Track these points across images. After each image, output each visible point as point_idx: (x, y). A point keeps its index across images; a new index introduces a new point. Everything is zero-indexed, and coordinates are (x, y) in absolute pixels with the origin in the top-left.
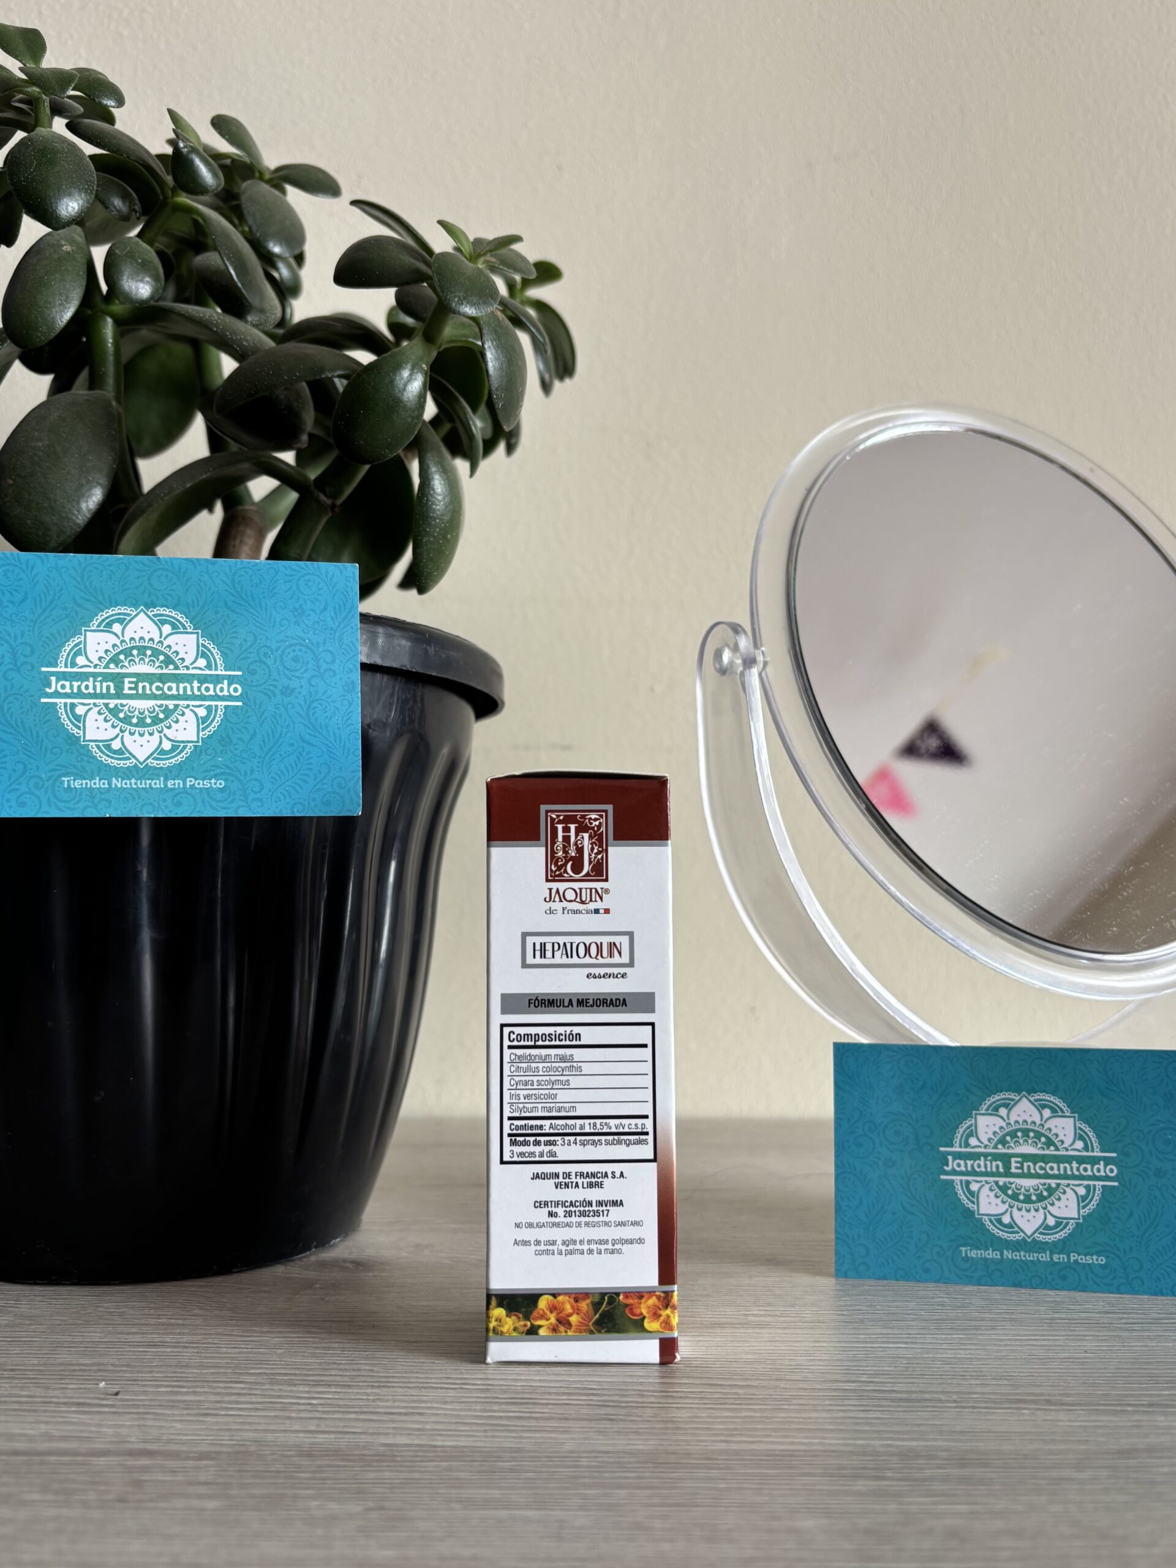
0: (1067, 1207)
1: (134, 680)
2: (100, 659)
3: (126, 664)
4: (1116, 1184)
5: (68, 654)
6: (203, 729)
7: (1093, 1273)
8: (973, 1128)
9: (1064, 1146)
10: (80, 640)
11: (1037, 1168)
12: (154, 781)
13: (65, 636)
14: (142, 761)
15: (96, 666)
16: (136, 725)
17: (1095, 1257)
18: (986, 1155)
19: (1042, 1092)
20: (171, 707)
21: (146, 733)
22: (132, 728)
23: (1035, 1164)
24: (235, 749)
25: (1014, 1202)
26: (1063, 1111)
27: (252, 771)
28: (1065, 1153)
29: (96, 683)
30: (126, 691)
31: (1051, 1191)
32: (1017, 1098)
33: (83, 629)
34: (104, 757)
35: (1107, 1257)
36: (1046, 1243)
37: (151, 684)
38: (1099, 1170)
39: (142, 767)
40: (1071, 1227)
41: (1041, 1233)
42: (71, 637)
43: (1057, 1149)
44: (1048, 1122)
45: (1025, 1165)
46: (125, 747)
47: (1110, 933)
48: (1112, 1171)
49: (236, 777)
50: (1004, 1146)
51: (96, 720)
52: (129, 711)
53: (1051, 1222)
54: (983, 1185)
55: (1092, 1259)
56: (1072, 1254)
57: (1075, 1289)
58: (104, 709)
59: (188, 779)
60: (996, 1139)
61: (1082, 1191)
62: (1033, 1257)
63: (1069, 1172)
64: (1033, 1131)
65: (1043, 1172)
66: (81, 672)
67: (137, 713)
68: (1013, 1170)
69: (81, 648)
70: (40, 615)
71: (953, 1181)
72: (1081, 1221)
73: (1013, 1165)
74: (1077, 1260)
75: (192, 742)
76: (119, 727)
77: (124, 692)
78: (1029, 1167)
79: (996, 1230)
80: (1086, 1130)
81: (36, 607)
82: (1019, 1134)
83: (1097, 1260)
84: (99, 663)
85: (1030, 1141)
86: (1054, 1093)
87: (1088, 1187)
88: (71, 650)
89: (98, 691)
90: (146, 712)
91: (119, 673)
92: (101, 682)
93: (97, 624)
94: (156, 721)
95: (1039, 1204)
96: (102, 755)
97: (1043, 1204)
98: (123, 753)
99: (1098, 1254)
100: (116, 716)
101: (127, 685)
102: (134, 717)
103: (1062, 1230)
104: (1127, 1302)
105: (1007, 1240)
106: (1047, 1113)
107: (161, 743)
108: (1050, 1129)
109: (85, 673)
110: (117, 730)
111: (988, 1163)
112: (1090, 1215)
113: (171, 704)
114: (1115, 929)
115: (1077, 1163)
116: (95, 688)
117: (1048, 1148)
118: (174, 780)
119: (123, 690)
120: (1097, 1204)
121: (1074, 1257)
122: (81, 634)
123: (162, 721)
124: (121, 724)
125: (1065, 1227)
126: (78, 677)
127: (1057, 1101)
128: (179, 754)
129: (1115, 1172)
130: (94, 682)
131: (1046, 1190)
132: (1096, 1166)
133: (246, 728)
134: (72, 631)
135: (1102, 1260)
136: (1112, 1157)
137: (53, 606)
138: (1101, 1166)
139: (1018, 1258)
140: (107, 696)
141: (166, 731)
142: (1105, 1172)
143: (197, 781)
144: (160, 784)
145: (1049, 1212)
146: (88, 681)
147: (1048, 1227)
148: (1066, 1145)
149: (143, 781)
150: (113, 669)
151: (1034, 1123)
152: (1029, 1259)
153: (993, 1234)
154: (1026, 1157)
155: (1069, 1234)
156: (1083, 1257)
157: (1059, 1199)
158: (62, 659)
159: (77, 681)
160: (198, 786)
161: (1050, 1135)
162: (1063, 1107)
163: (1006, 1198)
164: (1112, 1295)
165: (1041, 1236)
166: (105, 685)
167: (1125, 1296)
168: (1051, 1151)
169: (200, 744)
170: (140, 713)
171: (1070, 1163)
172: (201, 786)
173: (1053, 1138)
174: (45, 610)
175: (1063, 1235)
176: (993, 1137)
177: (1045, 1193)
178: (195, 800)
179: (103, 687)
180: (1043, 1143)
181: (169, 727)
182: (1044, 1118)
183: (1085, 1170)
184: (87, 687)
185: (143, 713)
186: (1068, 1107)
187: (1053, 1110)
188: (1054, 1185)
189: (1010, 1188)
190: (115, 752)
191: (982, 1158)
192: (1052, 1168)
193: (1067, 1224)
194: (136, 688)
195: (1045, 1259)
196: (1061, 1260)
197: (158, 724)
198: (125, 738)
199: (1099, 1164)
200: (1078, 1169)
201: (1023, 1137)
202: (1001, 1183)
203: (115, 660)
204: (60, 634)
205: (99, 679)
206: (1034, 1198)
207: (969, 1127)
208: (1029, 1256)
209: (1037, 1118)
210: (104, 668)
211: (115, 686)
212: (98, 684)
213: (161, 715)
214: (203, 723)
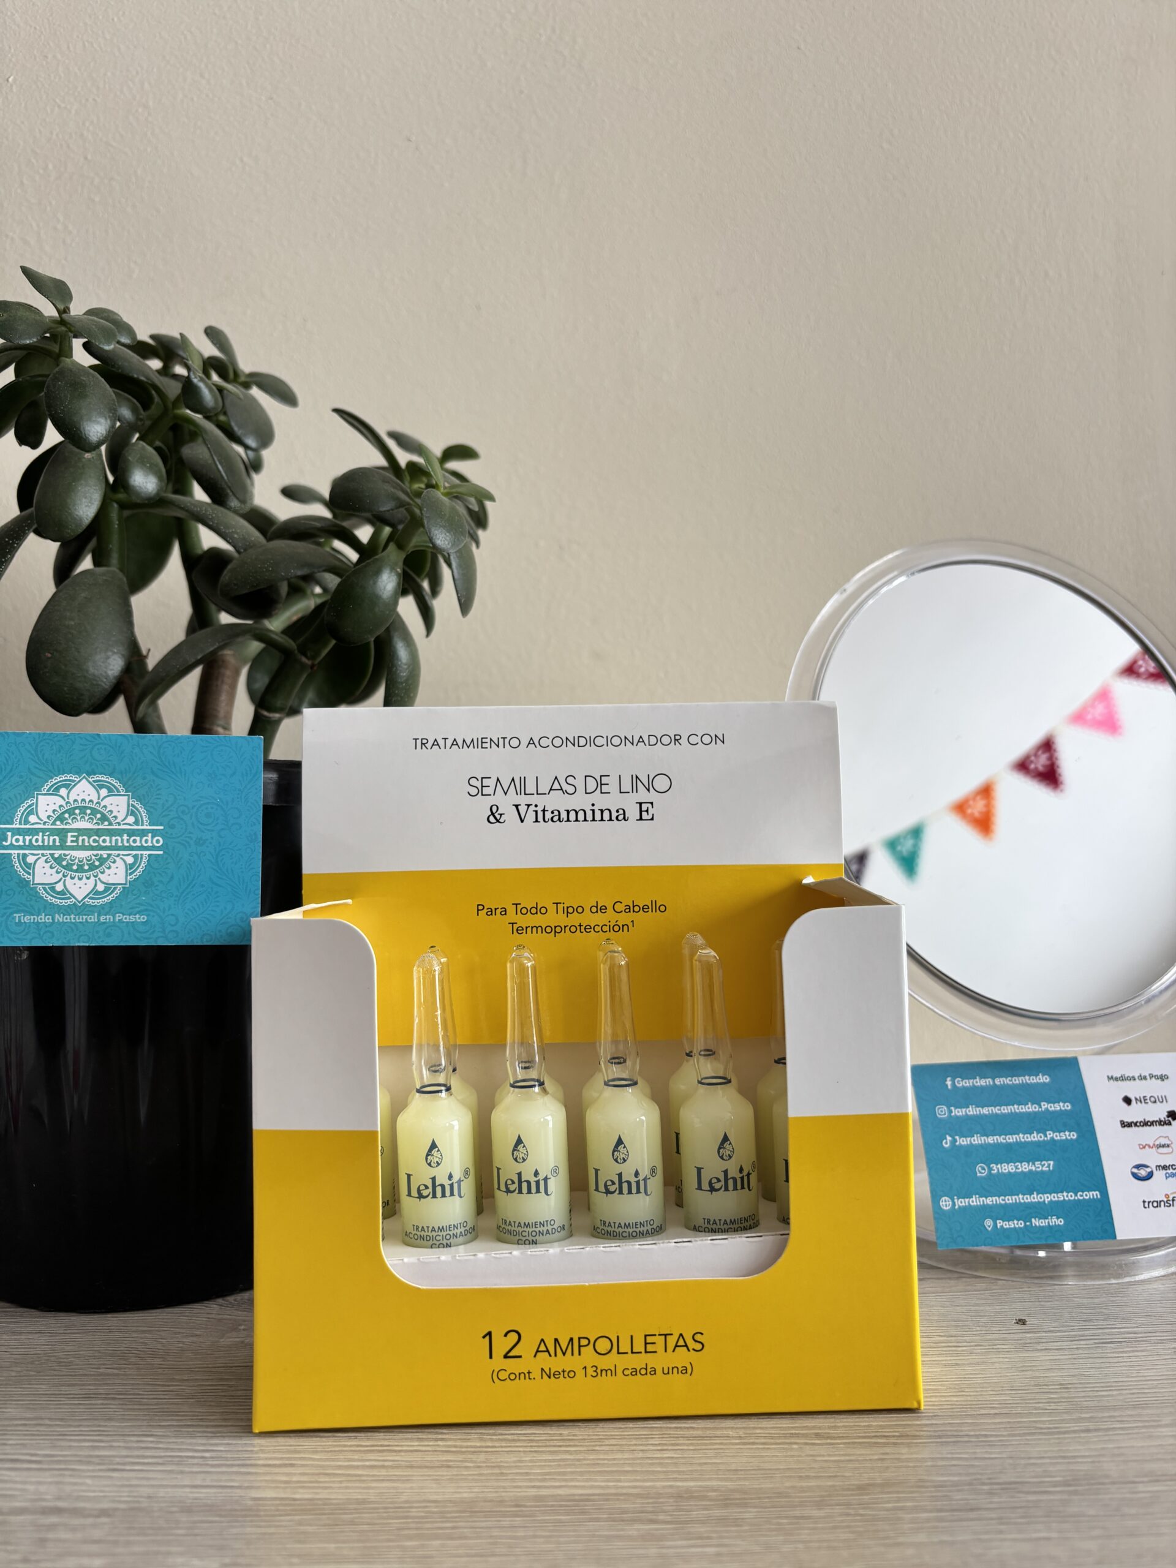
1: (76, 834)
2: (49, 817)
5: (23, 814)
6: (130, 874)
10: (32, 802)
12: (89, 917)
13: (21, 799)
14: (79, 901)
15: (45, 823)
20: (105, 856)
21: (84, 877)
24: (157, 889)
27: (170, 908)
30: (69, 844)
33: (36, 793)
34: (50, 897)
37: (89, 838)
39: (78, 905)
42: (26, 800)
46: (67, 888)
49: (156, 913)
51: (44, 868)
52: (71, 860)
58: (50, 858)
59: (117, 915)
66: (33, 829)
67: (78, 862)
69: (33, 808)
75: (121, 884)
76: (61, 873)
77: (67, 844)
84: (48, 821)
88: (25, 810)
89: (46, 843)
90: (85, 860)
91: (64, 829)
92: (49, 836)
93: (47, 788)
94: (92, 867)
96: (47, 896)
100: (60, 864)
101: (69, 839)
102: (74, 864)
107: (96, 885)
109: (35, 829)
113: (104, 853)
116: (43, 841)
118: (106, 915)
119: (67, 842)
122: (34, 798)
123: (97, 867)
124: (64, 870)
126: (30, 832)
128: (110, 894)
130: (43, 836)
133: (165, 873)
134: (26, 795)
137: (13, 773)
140: (53, 847)
141: (100, 875)
143: (125, 916)
144: (94, 919)
146: (38, 835)
149: (81, 916)
150: (59, 825)
158: (17, 818)
159: (29, 836)
160: (125, 921)
166: (52, 838)
169: (128, 885)
172: (128, 920)
178: (122, 932)
179: (49, 840)
181: (103, 873)
184: (37, 840)
185: (81, 861)
190: (59, 892)
194: (77, 841)
197: (93, 870)
198: (67, 883)
204: (16, 797)
205: (47, 833)
210: (52, 825)
211: (60, 840)
212: (46, 838)
213: (97, 863)
214: (130, 869)
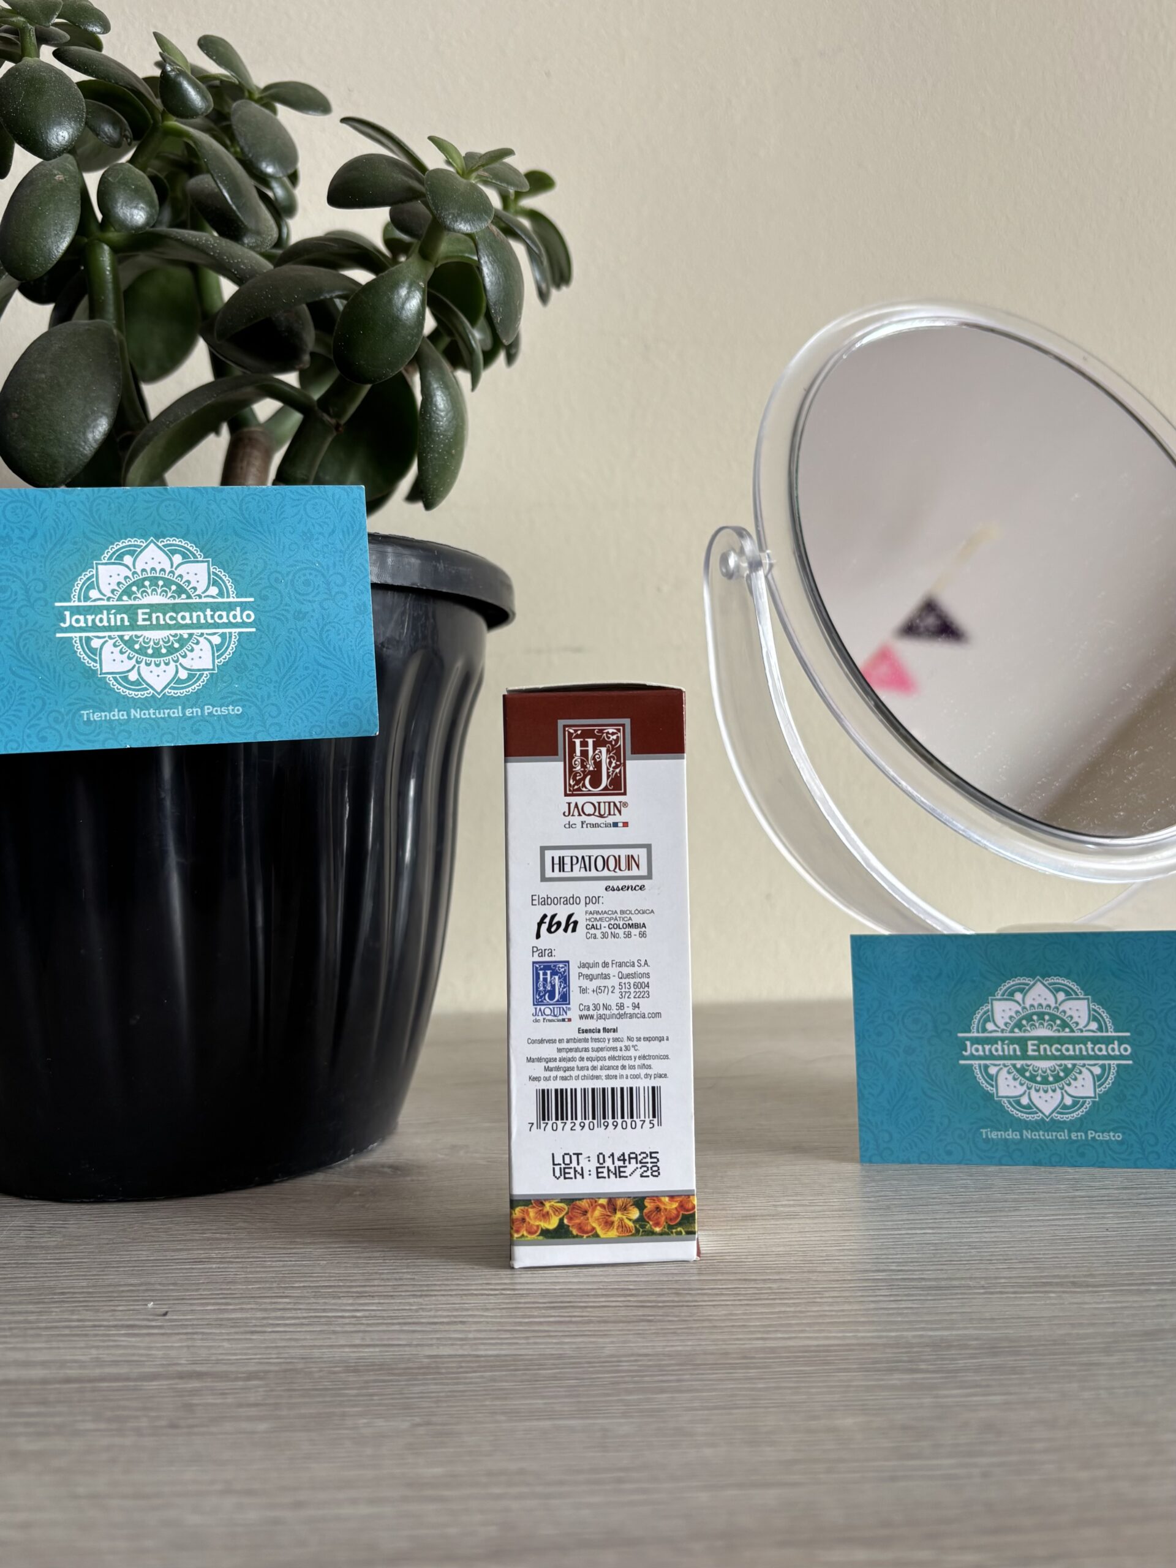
0: (1084, 1086)
1: (148, 611)
2: (113, 591)
3: (139, 595)
4: (1130, 1062)
5: (81, 589)
6: (218, 657)
7: (1111, 1149)
8: (990, 1013)
9: (1078, 1027)
10: (91, 573)
11: (1053, 1050)
12: (172, 711)
13: (77, 570)
14: (159, 691)
15: (109, 599)
16: (152, 656)
17: (1112, 1134)
18: (1003, 1039)
19: (1055, 976)
20: (186, 636)
21: (162, 663)
22: (148, 659)
23: (1051, 1046)
24: (252, 674)
25: (1032, 1084)
26: (1076, 994)
27: (269, 696)
28: (1080, 1034)
29: (110, 616)
30: (140, 622)
31: (1067, 1071)
32: (1032, 983)
33: (95, 562)
34: (122, 689)
35: (1124, 1133)
36: (1065, 1121)
37: (164, 615)
38: (1113, 1049)
39: (159, 697)
40: (1088, 1106)
41: (1059, 1113)
42: (84, 571)
43: (1072, 1031)
44: (1062, 1005)
45: (1042, 1047)
46: (142, 678)
47: (1117, 817)
48: (1126, 1050)
49: (253, 702)
50: (1020, 1030)
51: (112, 653)
52: (144, 642)
53: (1068, 1101)
54: (1001, 1069)
55: (1109, 1136)
56: (1089, 1132)
57: (1093, 1165)
58: (119, 641)
59: (206, 707)
60: (1012, 1024)
61: (1097, 1071)
62: (1052, 1136)
63: (1084, 1053)
64: (1048, 1014)
65: (1059, 1053)
66: (95, 606)
67: (152, 643)
68: (1030, 1053)
69: (93, 581)
70: (51, 550)
71: (972, 1065)
72: (1097, 1099)
73: (1030, 1047)
74: (1095, 1137)
75: (208, 670)
76: (135, 659)
77: (138, 623)
78: (1045, 1049)
79: (1015, 1111)
80: (1100, 1011)
81: (46, 542)
82: (1035, 1017)
83: (1114, 1136)
84: (112, 596)
85: (1046, 1024)
86: (1067, 976)
87: (1103, 1067)
88: (84, 584)
89: (113, 624)
90: (161, 642)
91: (132, 605)
92: (115, 614)
93: (108, 556)
94: (171, 650)
95: (1056, 1085)
96: (119, 687)
97: (1060, 1084)
98: (140, 684)
99: (1115, 1130)
100: (131, 648)
101: (141, 617)
102: (149, 647)
103: (1079, 1108)
104: (1144, 1177)
105: (1026, 1121)
106: (1061, 996)
107: (177, 672)
108: (1064, 1012)
109: (98, 606)
110: (133, 662)
111: (1006, 1047)
112: (1106, 1093)
113: (185, 633)
114: (1122, 814)
115: (1092, 1043)
116: (109, 620)
117: (1063, 1030)
118: (192, 708)
119: (137, 621)
120: (1113, 1083)
121: (1091, 1134)
122: (93, 568)
123: (177, 650)
124: (136, 655)
125: (1082, 1106)
126: (92, 610)
127: (1071, 984)
128: (196, 682)
129: (1130, 1050)
130: (108, 614)
131: (1063, 1070)
132: (1110, 1046)
133: (261, 654)
134: (84, 565)
135: (1119, 1137)
136: (1125, 1037)
137: (63, 540)
138: (1116, 1046)
139: (1038, 1137)
140: (123, 628)
141: (181, 660)
142: (1119, 1051)
143: (215, 709)
144: (178, 713)
145: (1066, 1091)
146: (102, 614)
147: (1065, 1107)
148: (1081, 1026)
149: (162, 711)
150: (126, 601)
151: (1049, 1006)
152: (1047, 1138)
153: (1013, 1115)
154: (1042, 1040)
155: (1086, 1113)
156: (1101, 1134)
157: (1075, 1079)
158: (75, 593)
159: (91, 615)
160: (216, 714)
161: (1065, 1018)
162: (1076, 990)
163: (1024, 1080)
164: (1129, 1170)
165: (1059, 1115)
166: (119, 617)
167: (1141, 1170)
168: (1066, 1033)
169: (216, 672)
170: (155, 643)
171: (1085, 1044)
172: (219, 713)
173: (1068, 1020)
174: (55, 545)
175: (1081, 1114)
176: (1009, 1021)
177: (1062, 1074)
178: (214, 728)
179: (117, 619)
180: (1058, 1026)
181: (185, 656)
182: (1059, 1002)
183: (1100, 1050)
184: (101, 620)
185: (158, 643)
186: (1082, 989)
187: (1067, 993)
188: (1070, 1066)
189: (1027, 1070)
190: (132, 683)
191: (999, 1042)
192: (1068, 1050)
193: (1084, 1103)
194: (150, 619)
195: (1063, 1138)
196: (1079, 1138)
197: (172, 654)
198: (141, 668)
199: (1114, 1044)
200: (1093, 1050)
201: (1038, 1021)
202: (1018, 1066)
203: (128, 592)
204: (72, 569)
205: (113, 611)
206: (1051, 1079)
207: (985, 1013)
208: (1048, 1135)
209: (1051, 1001)
210: (117, 600)
211: (129, 618)
212: (112, 617)
213: (176, 645)
214: (218, 651)
